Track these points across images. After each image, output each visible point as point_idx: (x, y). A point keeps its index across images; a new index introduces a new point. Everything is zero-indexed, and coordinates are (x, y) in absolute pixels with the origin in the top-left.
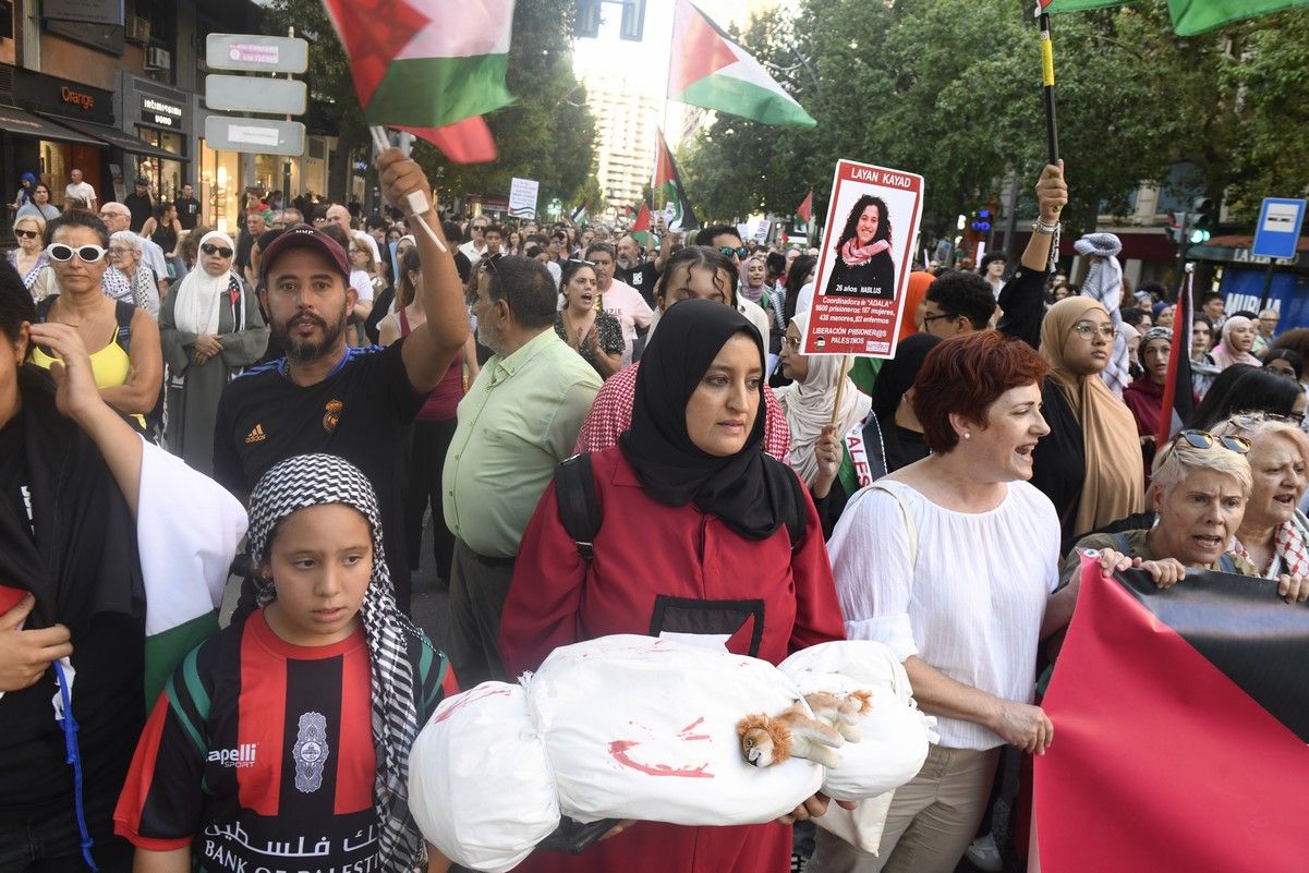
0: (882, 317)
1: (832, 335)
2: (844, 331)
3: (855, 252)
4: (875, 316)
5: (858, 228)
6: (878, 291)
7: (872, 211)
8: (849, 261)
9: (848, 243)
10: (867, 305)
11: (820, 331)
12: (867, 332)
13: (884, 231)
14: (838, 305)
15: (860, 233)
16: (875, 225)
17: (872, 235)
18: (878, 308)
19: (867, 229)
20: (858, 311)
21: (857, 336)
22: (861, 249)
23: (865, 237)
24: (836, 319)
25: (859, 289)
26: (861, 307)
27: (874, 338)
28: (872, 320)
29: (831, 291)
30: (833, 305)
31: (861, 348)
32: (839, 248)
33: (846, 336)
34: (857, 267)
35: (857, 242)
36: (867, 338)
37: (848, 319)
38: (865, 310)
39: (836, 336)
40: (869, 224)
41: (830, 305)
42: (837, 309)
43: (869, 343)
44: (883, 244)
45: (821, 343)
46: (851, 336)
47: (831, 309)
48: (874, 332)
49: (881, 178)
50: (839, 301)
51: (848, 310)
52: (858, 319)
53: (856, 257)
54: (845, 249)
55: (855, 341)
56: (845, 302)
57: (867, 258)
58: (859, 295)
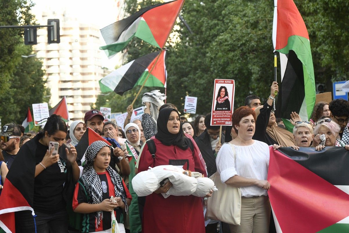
0: (228, 115)
1: (217, 120)
2: (220, 119)
3: (220, 100)
4: (227, 115)
5: (221, 94)
6: (227, 109)
7: (223, 90)
8: (219, 102)
9: (219, 98)
10: (224, 112)
11: (214, 119)
12: (225, 119)
13: (226, 94)
14: (218, 113)
15: (221, 95)
16: (224, 93)
17: (224, 95)
18: (227, 113)
19: (223, 94)
20: (222, 114)
21: (223, 120)
22: (222, 99)
23: (222, 96)
24: (218, 116)
25: (222, 109)
26: (223, 113)
27: (227, 121)
28: (226, 116)
29: (216, 110)
30: (217, 113)
31: (224, 123)
32: (217, 99)
33: (220, 120)
34: (221, 103)
35: (221, 97)
36: (225, 121)
37: (220, 116)
38: (224, 114)
39: (218, 121)
40: (223, 93)
41: (216, 113)
42: (218, 114)
43: (226, 122)
44: (226, 97)
45: (215, 123)
46: (222, 120)
47: (217, 114)
48: (227, 119)
49: (224, 82)
50: (218, 112)
51: (220, 114)
52: (223, 116)
53: (221, 101)
54: (218, 99)
55: (223, 122)
56: (220, 112)
57: (223, 101)
58: (222, 110)
